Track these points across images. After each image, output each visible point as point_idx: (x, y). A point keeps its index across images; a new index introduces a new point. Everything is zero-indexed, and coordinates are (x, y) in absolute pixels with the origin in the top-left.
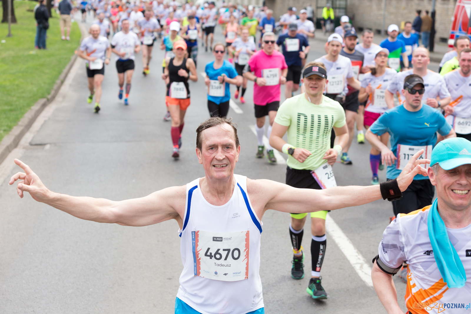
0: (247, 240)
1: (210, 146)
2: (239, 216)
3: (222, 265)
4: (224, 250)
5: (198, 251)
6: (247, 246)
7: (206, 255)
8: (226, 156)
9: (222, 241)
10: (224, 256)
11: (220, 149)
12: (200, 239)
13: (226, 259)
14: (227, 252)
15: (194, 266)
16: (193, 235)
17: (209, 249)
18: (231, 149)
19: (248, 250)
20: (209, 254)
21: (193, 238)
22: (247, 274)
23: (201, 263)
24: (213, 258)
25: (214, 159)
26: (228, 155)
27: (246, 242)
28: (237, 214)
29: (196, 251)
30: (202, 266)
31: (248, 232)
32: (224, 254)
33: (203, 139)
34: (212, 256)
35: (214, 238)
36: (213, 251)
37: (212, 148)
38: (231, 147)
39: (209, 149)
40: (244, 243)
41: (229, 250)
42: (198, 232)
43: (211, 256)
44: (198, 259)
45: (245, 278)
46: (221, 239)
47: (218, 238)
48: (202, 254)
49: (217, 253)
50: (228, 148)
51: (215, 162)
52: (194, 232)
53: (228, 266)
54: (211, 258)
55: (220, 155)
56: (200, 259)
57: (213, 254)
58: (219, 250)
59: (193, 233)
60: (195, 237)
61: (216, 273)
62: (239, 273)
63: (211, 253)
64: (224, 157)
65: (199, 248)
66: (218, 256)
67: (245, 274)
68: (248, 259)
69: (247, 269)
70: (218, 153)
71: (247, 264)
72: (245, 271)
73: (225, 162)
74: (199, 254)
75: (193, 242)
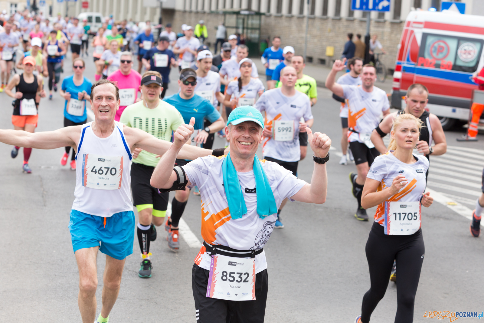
0: (122, 163)
1: (98, 97)
2: (117, 146)
3: (103, 178)
4: (105, 168)
5: (86, 169)
6: (122, 167)
7: (92, 171)
8: (108, 104)
9: (104, 161)
10: (105, 172)
11: (104, 99)
12: (88, 160)
13: (106, 174)
14: (107, 169)
15: (83, 180)
16: (84, 157)
17: (94, 167)
18: (112, 100)
19: (122, 170)
20: (94, 170)
21: (84, 159)
22: (120, 185)
23: (88, 177)
24: (97, 173)
25: (100, 106)
26: (110, 103)
27: (121, 164)
28: (115, 145)
29: (84, 169)
30: (89, 179)
31: (123, 157)
32: (105, 171)
33: (94, 93)
34: (97, 172)
35: (99, 159)
36: (97, 168)
37: (99, 99)
38: (112, 98)
39: (97, 99)
40: (120, 164)
41: (108, 168)
42: (88, 155)
43: (95, 172)
44: (86, 174)
45: (119, 188)
46: (103, 160)
47: (102, 159)
48: (89, 171)
49: (100, 169)
50: (110, 99)
51: (101, 108)
52: (85, 154)
53: (107, 179)
54: (95, 173)
55: (104, 103)
56: (87, 174)
57: (97, 171)
58: (101, 167)
59: (84, 156)
60: (85, 158)
61: (98, 184)
62: (115, 185)
63: (96, 170)
64: (107, 104)
65: (87, 167)
66: (101, 172)
67: (118, 185)
68: (122, 176)
69: (120, 182)
70: (102, 101)
71: (121, 179)
72: (119, 183)
73: (107, 108)
74: (87, 170)
75: (83, 163)
